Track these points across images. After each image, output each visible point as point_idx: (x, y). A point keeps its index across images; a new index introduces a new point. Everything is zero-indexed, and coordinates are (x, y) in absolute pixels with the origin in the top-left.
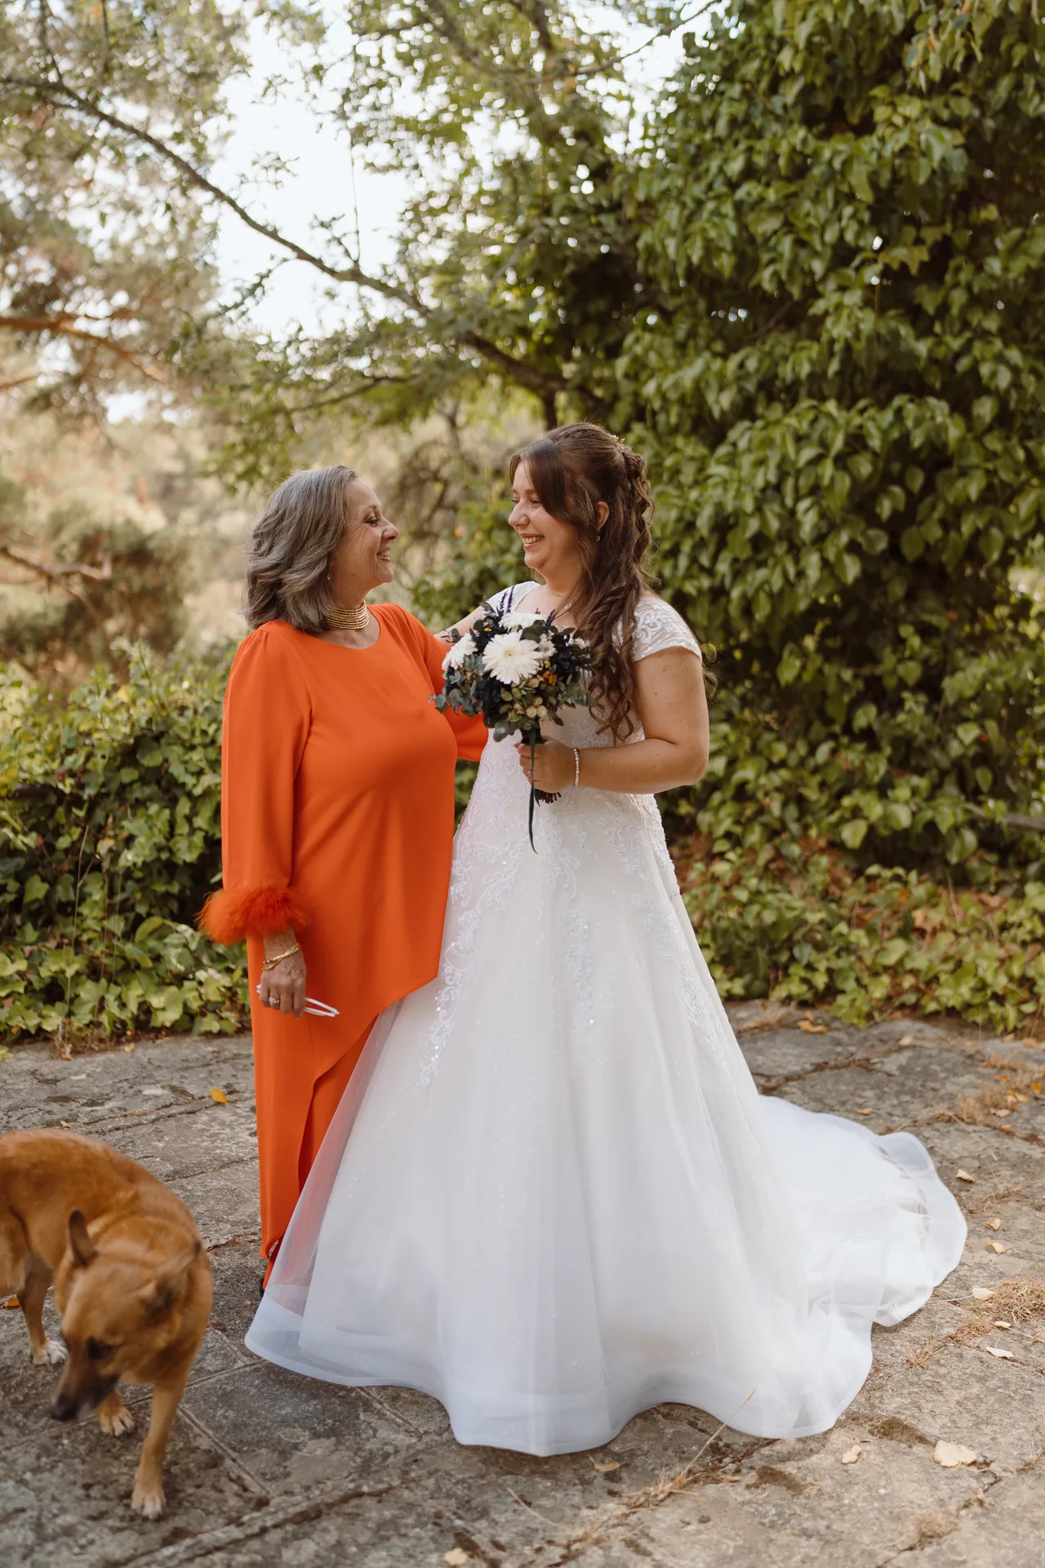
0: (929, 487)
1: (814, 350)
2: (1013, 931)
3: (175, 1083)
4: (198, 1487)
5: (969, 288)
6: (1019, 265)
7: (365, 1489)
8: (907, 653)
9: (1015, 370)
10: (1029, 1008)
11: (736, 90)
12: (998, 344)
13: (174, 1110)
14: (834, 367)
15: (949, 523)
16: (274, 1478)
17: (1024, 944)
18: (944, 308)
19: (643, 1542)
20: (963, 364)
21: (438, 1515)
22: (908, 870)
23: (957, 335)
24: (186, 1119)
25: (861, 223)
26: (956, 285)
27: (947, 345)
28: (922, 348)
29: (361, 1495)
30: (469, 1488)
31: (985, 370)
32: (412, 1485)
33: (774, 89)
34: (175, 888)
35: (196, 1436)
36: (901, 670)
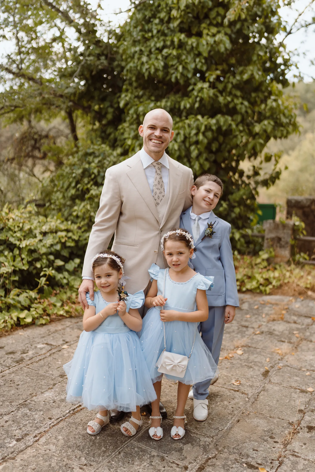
1: (190, 100)
2: (259, 266)
3: (45, 342)
4: (164, 467)
5: (232, 83)
6: (246, 77)
7: (210, 457)
9: (246, 107)
10: (271, 287)
11: (157, 21)
12: (240, 100)
13: (53, 351)
14: (197, 105)
16: (183, 460)
17: (262, 269)
19: (296, 454)
21: (236, 460)
24: (60, 353)
25: (202, 63)
26: (229, 82)
27: (227, 99)
29: (210, 459)
30: (238, 449)
31: (238, 107)
32: (221, 452)
33: (169, 21)
34: (17, 278)
35: (150, 452)
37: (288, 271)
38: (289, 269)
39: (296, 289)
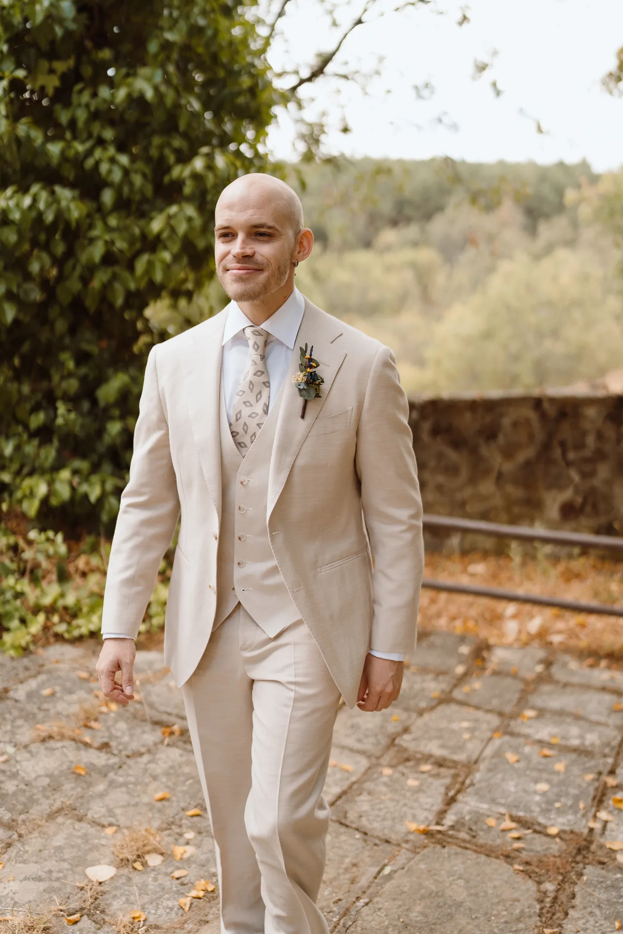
0: (70, 253)
5: (88, 107)
6: (123, 94)
8: (65, 372)
9: (125, 170)
12: (111, 151)
15: (85, 280)
18: (73, 123)
20: (89, 163)
22: (56, 533)
23: (83, 142)
26: (79, 105)
27: (74, 149)
28: (55, 149)
31: (104, 168)
36: (64, 385)
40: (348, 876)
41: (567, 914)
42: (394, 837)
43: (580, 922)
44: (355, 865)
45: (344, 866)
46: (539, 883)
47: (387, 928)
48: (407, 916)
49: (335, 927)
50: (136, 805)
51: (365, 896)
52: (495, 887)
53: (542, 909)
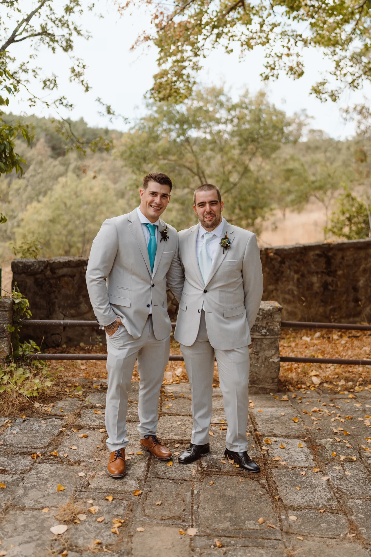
37: (5, 373)
38: (8, 369)
39: (16, 402)
40: (179, 499)
41: (277, 490)
42: (186, 478)
43: (284, 491)
44: (178, 494)
45: (174, 496)
46: (258, 481)
47: (213, 514)
48: (218, 508)
49: (192, 520)
50: (48, 495)
51: (194, 505)
52: (243, 487)
53: (266, 490)
